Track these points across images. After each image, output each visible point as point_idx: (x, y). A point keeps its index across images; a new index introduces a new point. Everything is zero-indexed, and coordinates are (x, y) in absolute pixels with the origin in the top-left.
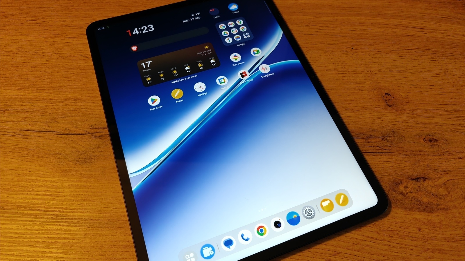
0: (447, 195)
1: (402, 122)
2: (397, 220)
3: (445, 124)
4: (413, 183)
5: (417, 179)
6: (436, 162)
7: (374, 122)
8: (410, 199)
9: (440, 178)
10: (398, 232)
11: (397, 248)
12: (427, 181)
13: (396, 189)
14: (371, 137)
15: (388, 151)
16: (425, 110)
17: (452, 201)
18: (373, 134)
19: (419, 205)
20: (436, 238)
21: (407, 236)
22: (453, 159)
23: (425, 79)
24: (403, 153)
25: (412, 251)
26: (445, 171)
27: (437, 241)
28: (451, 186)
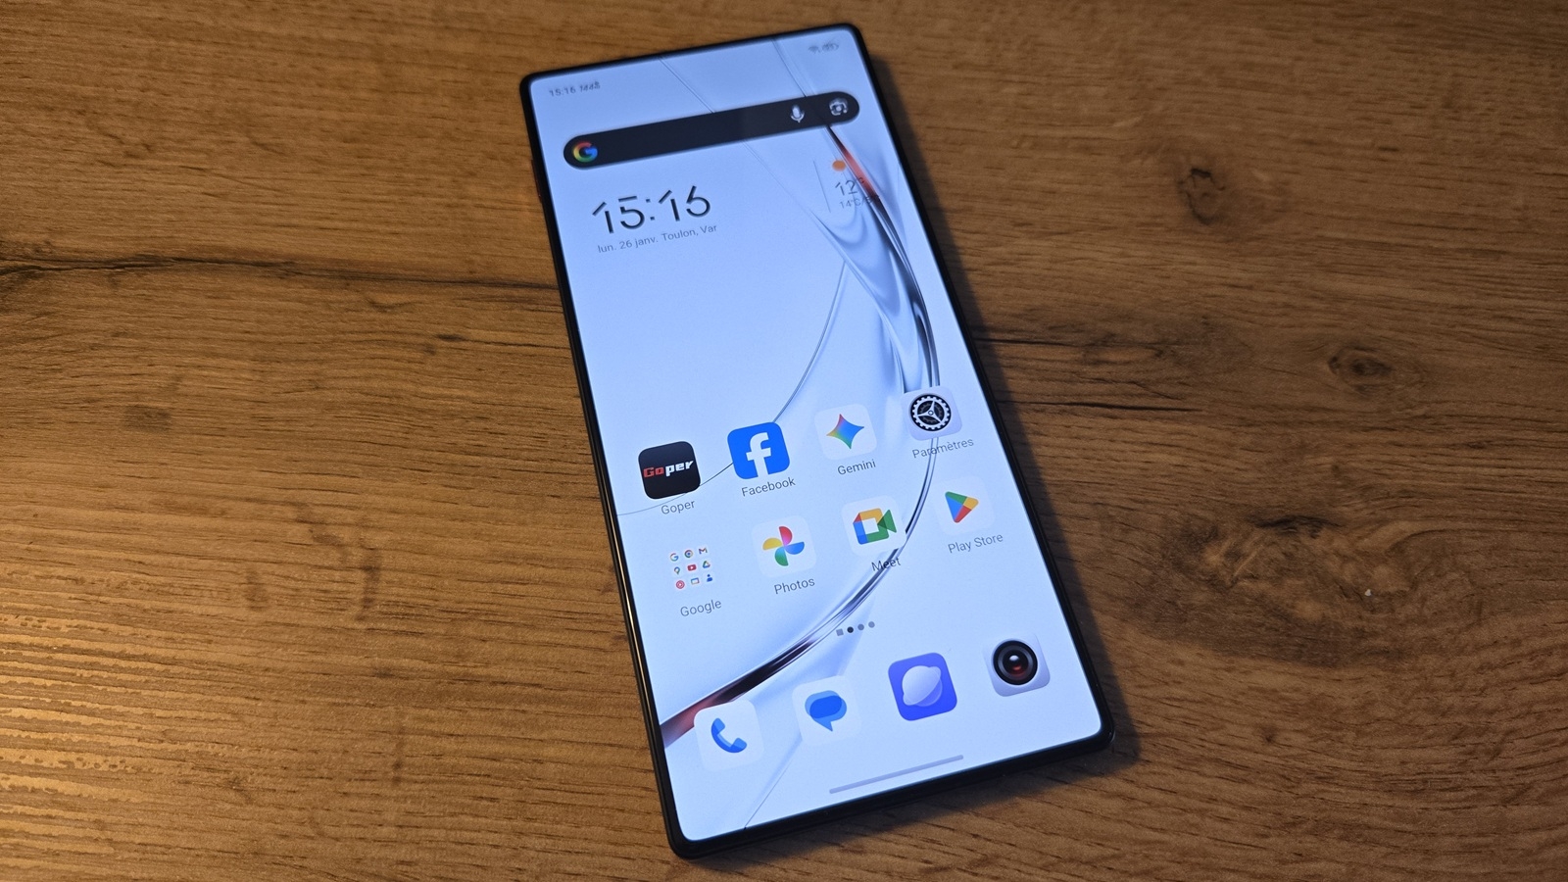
0: (1403, 595)
1: (1250, 288)
2: (1178, 692)
3: (1425, 303)
4: (1262, 538)
5: (1286, 524)
6: (1371, 457)
7: (1130, 283)
8: (1243, 603)
9: (1383, 522)
10: (1175, 743)
11: (1163, 809)
12: (1324, 533)
13: (1192, 561)
14: (1107, 341)
15: (1175, 404)
16: (1347, 244)
17: (1423, 621)
18: (1117, 328)
19: (1281, 630)
20: (1336, 773)
21: (1210, 760)
22: (1448, 446)
23: (1364, 123)
24: (1238, 415)
25: (1225, 826)
26: (1406, 493)
27: (1342, 786)
28: (1427, 559)
